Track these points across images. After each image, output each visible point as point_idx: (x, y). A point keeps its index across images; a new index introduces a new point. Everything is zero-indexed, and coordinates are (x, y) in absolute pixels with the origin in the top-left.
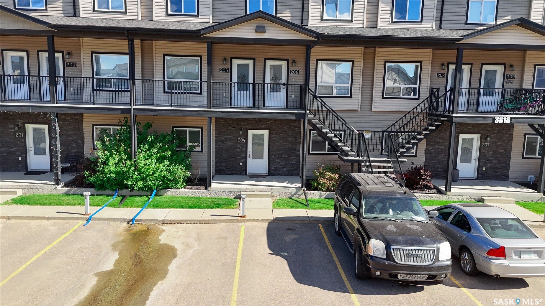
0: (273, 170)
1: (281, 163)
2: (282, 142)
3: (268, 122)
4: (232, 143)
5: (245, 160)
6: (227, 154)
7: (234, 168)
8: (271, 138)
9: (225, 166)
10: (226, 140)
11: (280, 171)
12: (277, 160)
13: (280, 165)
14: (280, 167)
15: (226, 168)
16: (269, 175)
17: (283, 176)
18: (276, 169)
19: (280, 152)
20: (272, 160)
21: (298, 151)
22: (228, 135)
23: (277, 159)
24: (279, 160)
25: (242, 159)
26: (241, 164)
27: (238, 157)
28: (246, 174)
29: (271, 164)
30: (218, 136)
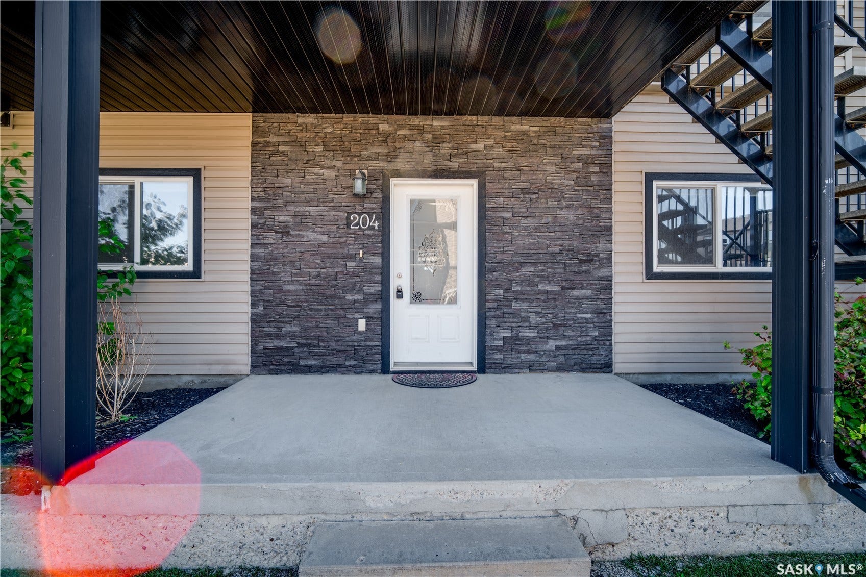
0: (498, 349)
1: (535, 319)
2: (538, 229)
3: (473, 146)
4: (324, 238)
5: (379, 306)
6: (301, 283)
7: (333, 344)
8: (490, 214)
9: (293, 335)
10: (301, 225)
11: (528, 352)
12: (515, 305)
13: (530, 327)
14: (531, 334)
15: (300, 345)
16: (482, 369)
17: (542, 371)
18: (514, 343)
19: (527, 271)
20: (495, 304)
21: (602, 265)
22: (308, 202)
23: (516, 299)
24: (524, 306)
25: (365, 302)
26: (362, 325)
27: (350, 298)
28: (385, 370)
29: (492, 323)
30: (265, 208)
